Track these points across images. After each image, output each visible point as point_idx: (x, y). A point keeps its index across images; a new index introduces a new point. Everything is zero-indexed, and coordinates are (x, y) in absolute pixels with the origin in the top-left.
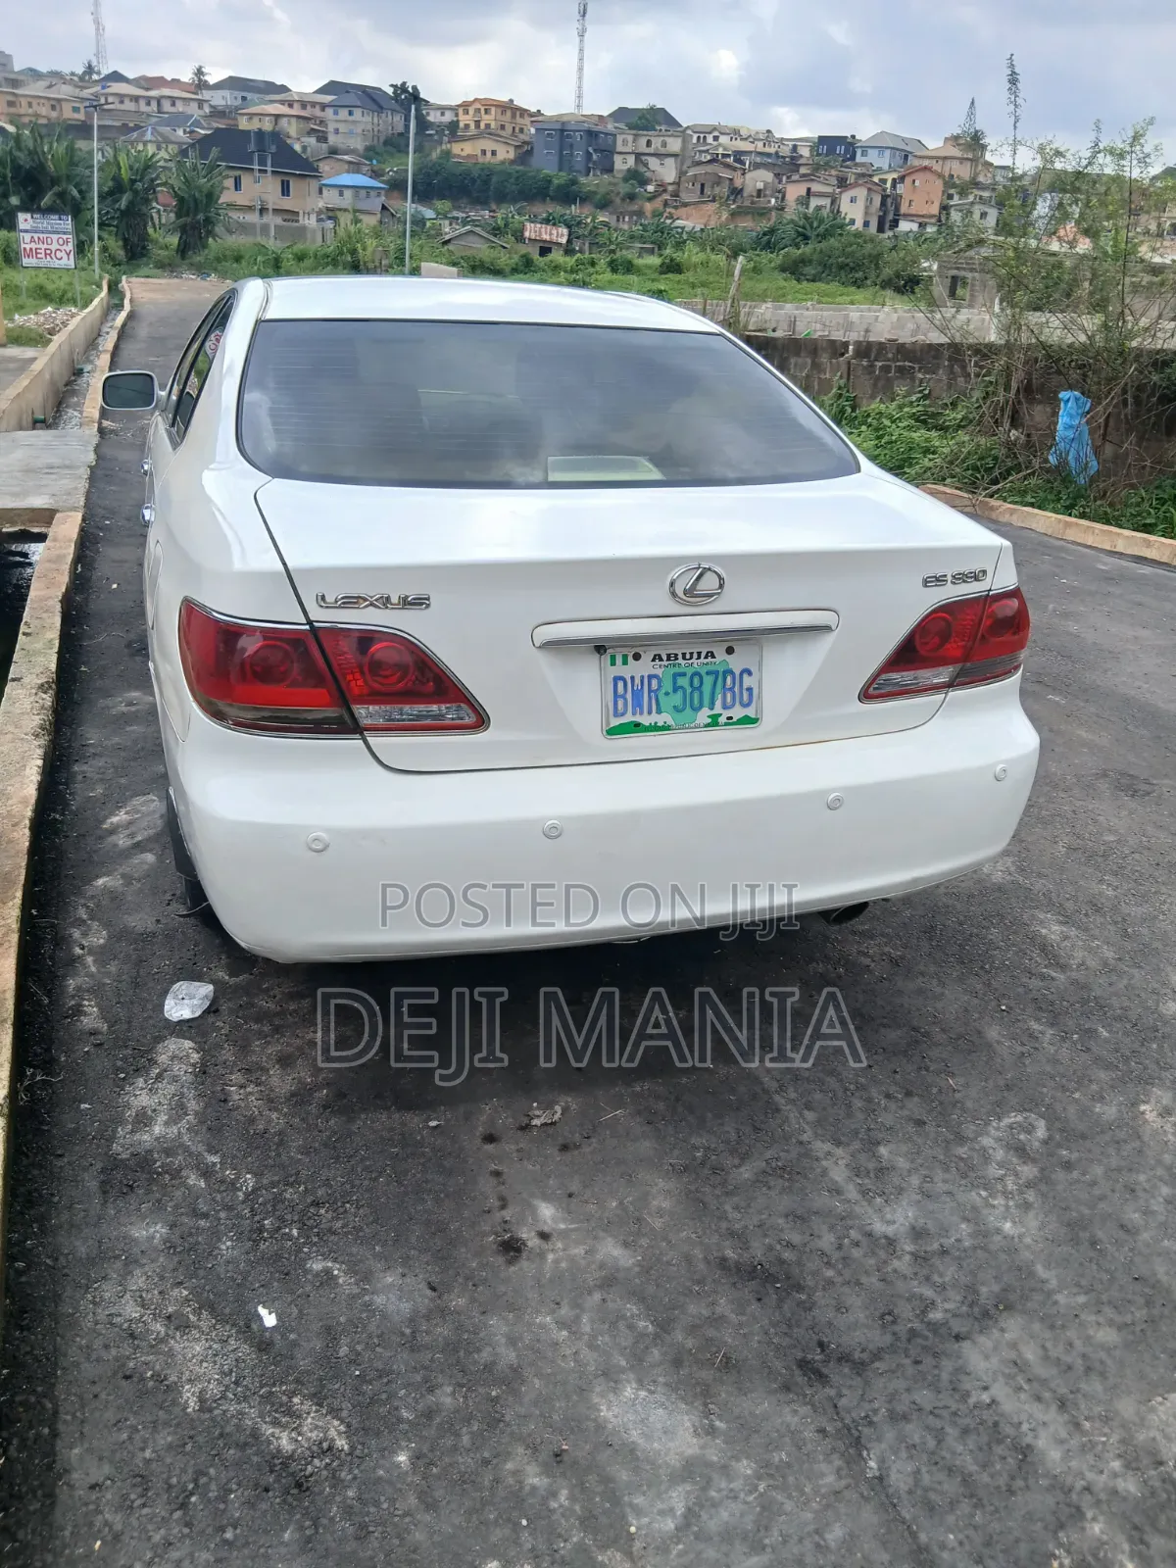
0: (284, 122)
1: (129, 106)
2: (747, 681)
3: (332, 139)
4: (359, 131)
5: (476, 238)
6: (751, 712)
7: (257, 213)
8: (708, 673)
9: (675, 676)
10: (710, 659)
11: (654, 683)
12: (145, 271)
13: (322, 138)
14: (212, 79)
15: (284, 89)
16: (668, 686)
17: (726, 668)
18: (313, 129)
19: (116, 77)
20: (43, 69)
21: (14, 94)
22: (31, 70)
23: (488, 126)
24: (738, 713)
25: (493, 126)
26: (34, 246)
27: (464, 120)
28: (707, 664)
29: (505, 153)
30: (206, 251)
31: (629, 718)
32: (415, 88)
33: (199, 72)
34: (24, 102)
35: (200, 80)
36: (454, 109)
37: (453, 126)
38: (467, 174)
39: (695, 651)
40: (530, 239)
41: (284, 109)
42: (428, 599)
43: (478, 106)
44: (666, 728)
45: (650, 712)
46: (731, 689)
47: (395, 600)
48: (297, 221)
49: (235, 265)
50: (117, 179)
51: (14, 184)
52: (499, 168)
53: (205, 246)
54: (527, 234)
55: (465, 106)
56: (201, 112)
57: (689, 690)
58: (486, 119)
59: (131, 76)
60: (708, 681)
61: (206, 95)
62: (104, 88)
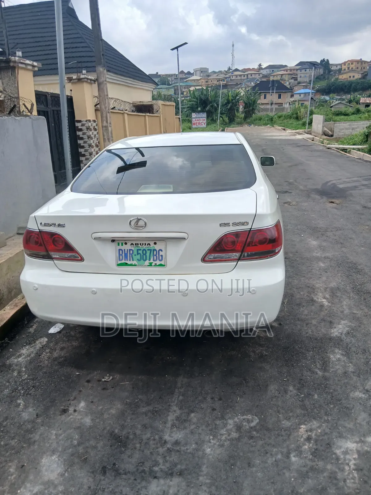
0: (284, 76)
1: (239, 78)
2: (161, 253)
3: (299, 79)
4: (308, 75)
5: (342, 105)
6: (162, 263)
7: (270, 105)
8: (148, 250)
9: (138, 250)
10: (149, 246)
11: (131, 252)
12: (233, 125)
13: (296, 79)
14: (264, 66)
15: (286, 66)
16: (135, 253)
17: (154, 249)
18: (293, 77)
19: (237, 70)
20: (217, 71)
21: (208, 79)
22: (214, 71)
23: (352, 68)
24: (158, 262)
25: (354, 68)
26: (196, 122)
27: (343, 67)
28: (148, 247)
29: (358, 76)
30: (251, 118)
31: (123, 261)
32: (328, 60)
33: (260, 65)
34: (210, 81)
35: (260, 67)
36: (341, 65)
37: (340, 70)
38: (343, 84)
39: (144, 243)
40: (362, 103)
41: (285, 72)
42: (64, 225)
43: (349, 62)
44: (135, 265)
45: (130, 260)
46: (156, 255)
47: (57, 225)
48: (282, 106)
49: (259, 121)
50: (228, 100)
51: (200, 105)
52: (355, 81)
53: (251, 117)
54: (361, 101)
55: (345, 63)
56: (259, 77)
57: (142, 254)
58: (351, 66)
59: (240, 69)
60: (148, 252)
61: (261, 71)
62: (232, 74)
